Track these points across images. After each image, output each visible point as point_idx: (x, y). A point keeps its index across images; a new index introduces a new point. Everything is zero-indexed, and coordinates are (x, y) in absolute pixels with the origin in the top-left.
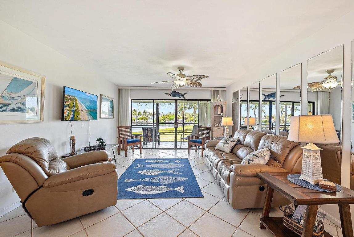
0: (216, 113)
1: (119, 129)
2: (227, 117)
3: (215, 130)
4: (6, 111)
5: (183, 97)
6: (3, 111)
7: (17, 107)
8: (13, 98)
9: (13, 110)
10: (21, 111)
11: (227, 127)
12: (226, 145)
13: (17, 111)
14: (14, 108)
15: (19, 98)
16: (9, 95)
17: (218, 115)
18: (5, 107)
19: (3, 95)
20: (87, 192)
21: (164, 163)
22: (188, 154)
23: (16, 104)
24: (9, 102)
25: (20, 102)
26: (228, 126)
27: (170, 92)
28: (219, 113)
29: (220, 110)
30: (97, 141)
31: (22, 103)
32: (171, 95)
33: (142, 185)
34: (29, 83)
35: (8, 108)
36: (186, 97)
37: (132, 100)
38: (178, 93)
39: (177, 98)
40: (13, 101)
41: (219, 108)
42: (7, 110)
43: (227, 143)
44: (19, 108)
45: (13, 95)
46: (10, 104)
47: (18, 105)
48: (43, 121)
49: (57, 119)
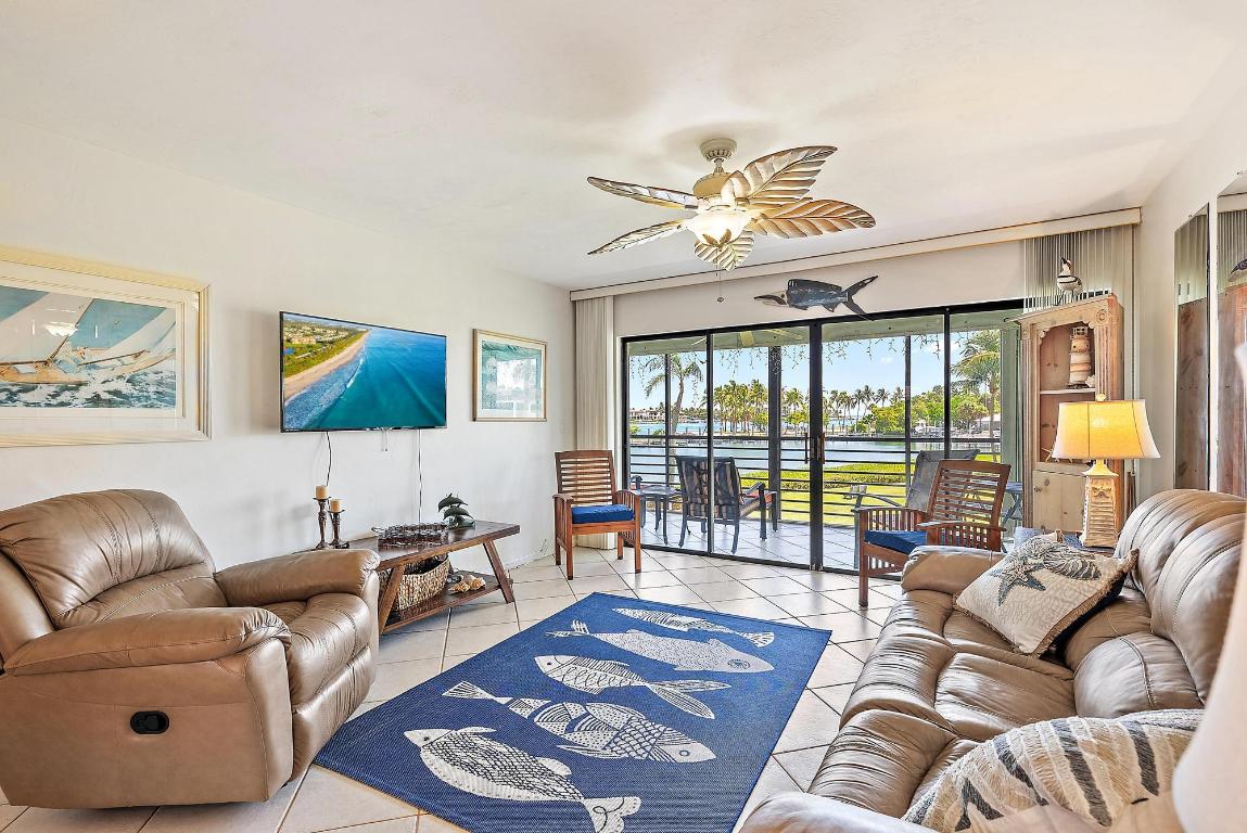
0: (1054, 375)
1: (558, 464)
2: (1100, 397)
3: (1047, 483)
4: (70, 404)
5: (851, 304)
6: (62, 404)
7: (109, 392)
8: (92, 365)
9: (96, 401)
10: (122, 403)
11: (1099, 469)
12: (1020, 593)
13: (110, 403)
14: (98, 396)
15: (115, 362)
16: (78, 356)
17: (1070, 387)
18: (67, 393)
19: (59, 357)
20: (146, 717)
21: (694, 635)
22: (857, 607)
23: (104, 382)
24: (83, 376)
25: (119, 377)
26: (1109, 463)
27: (780, 288)
28: (1074, 378)
29: (1083, 358)
30: (440, 508)
31: (128, 378)
32: (785, 299)
33: (484, 730)
34: (150, 313)
35: (76, 394)
36: (867, 301)
37: (625, 340)
38: (818, 285)
39: (817, 311)
40: (93, 371)
41: (1079, 343)
42: (75, 402)
43: (1034, 584)
44: (117, 393)
45: (92, 356)
46: (85, 384)
47: (112, 386)
48: (207, 432)
49: (267, 426)
